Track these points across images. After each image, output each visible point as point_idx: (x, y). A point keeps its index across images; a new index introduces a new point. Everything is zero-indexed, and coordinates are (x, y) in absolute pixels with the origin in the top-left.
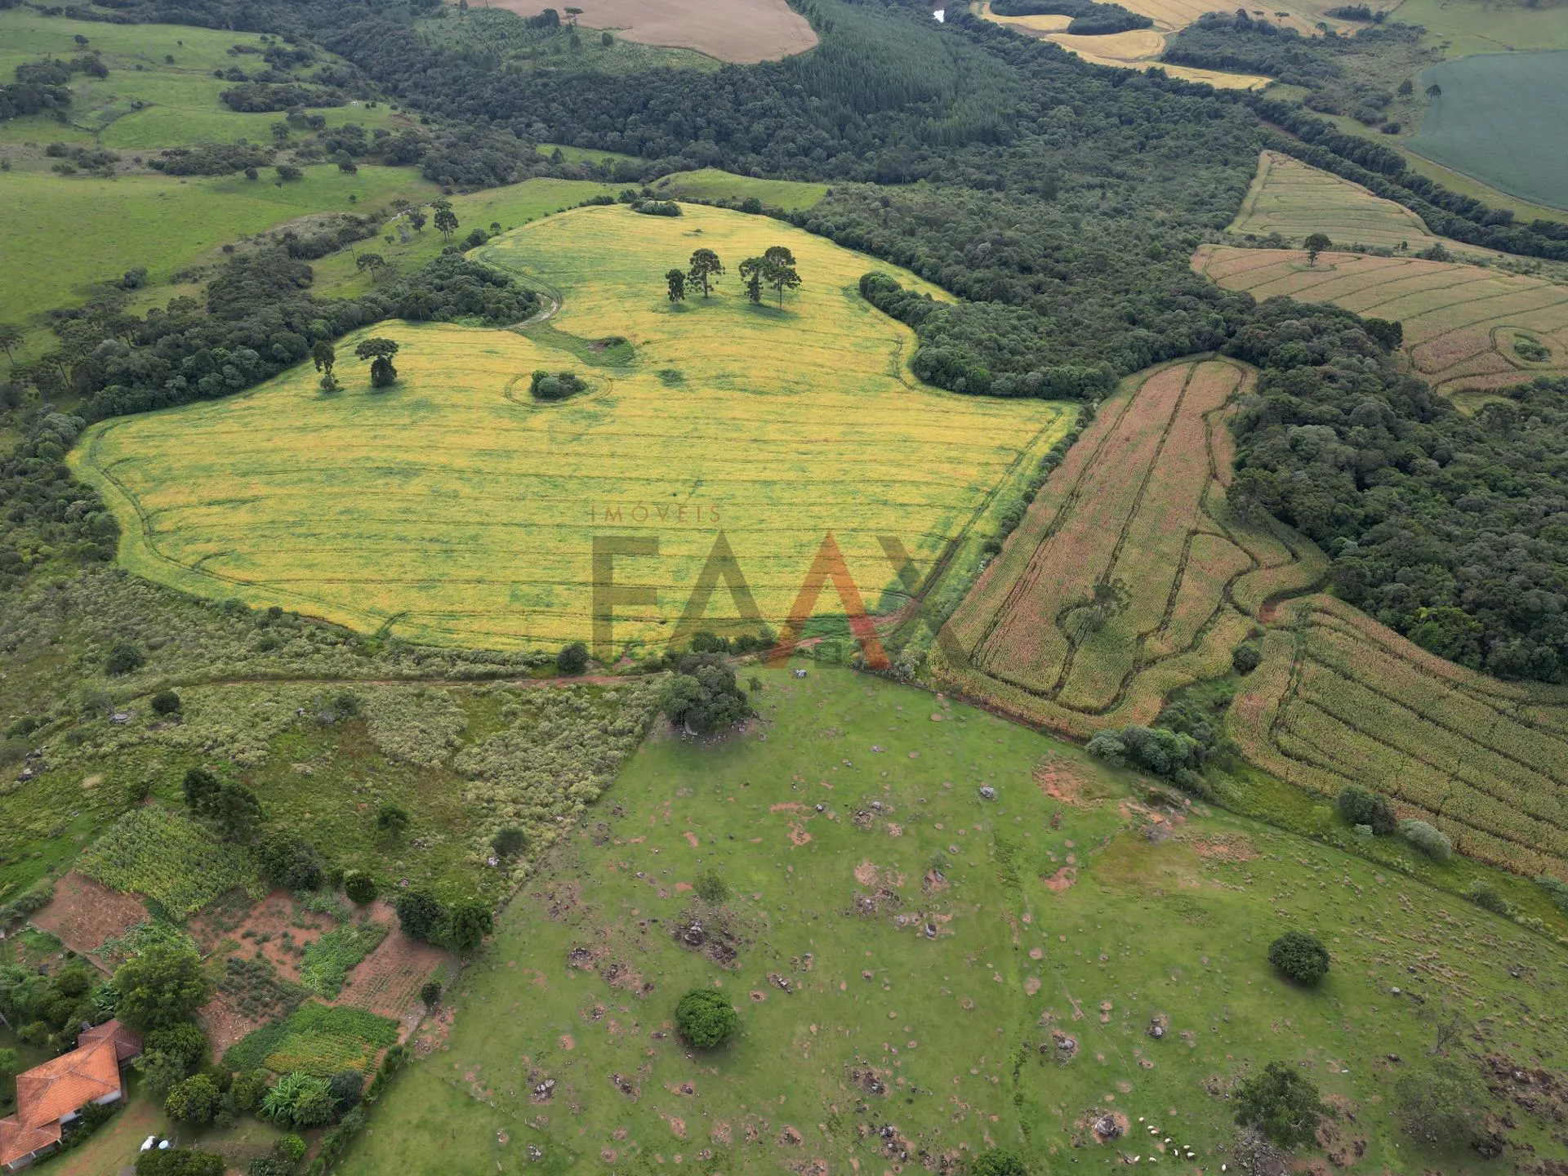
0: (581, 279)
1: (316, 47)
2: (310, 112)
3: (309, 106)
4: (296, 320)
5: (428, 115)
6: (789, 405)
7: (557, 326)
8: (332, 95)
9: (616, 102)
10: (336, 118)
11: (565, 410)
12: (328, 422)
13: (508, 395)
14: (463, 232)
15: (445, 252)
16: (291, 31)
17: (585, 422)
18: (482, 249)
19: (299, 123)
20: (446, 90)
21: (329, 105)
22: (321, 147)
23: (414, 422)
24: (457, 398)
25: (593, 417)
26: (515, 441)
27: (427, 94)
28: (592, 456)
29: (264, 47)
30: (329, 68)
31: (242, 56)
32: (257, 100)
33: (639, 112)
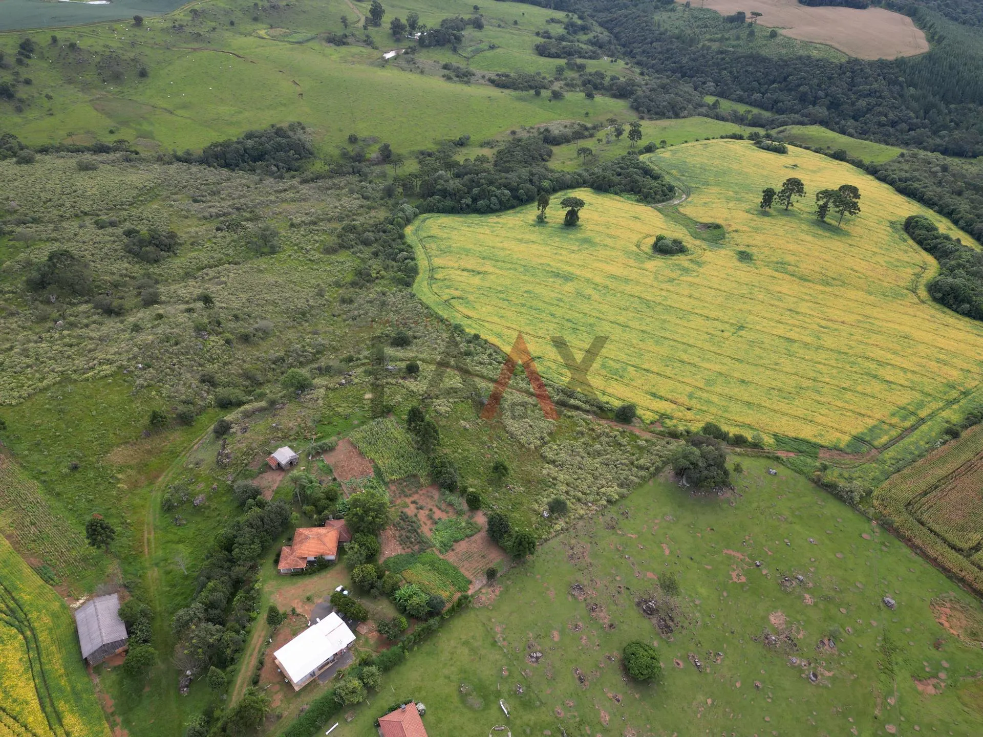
0: (706, 184)
1: (594, 23)
2: (579, 61)
3: (580, 57)
4: (535, 179)
5: (645, 71)
6: (823, 292)
7: (682, 210)
8: (594, 52)
9: (767, 74)
10: (592, 66)
11: (670, 262)
12: (534, 239)
13: (638, 246)
14: (643, 143)
15: (629, 153)
16: (584, 12)
17: (680, 272)
18: (652, 155)
19: (571, 67)
20: (660, 56)
21: (591, 58)
22: (579, 82)
23: (579, 250)
24: (608, 241)
25: (686, 270)
26: (633, 274)
27: (648, 57)
28: (677, 294)
29: (566, 20)
30: (597, 36)
31: (553, 24)
32: (553, 51)
33: (779, 82)
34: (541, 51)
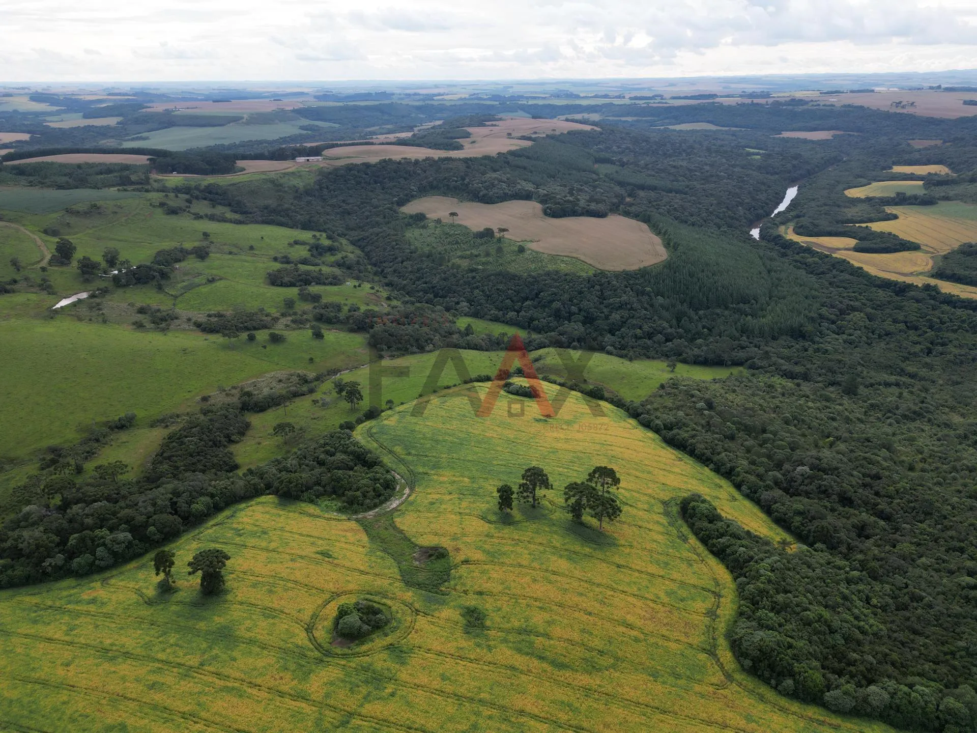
1: (345, 242)
2: (316, 289)
3: (317, 284)
5: (394, 294)
8: (338, 276)
9: (518, 292)
10: (331, 294)
16: (333, 232)
19: (305, 297)
20: (411, 276)
21: (331, 284)
22: (310, 317)
27: (399, 278)
29: (312, 241)
30: (346, 257)
31: (297, 246)
32: (286, 279)
33: (532, 299)
34: (275, 280)
